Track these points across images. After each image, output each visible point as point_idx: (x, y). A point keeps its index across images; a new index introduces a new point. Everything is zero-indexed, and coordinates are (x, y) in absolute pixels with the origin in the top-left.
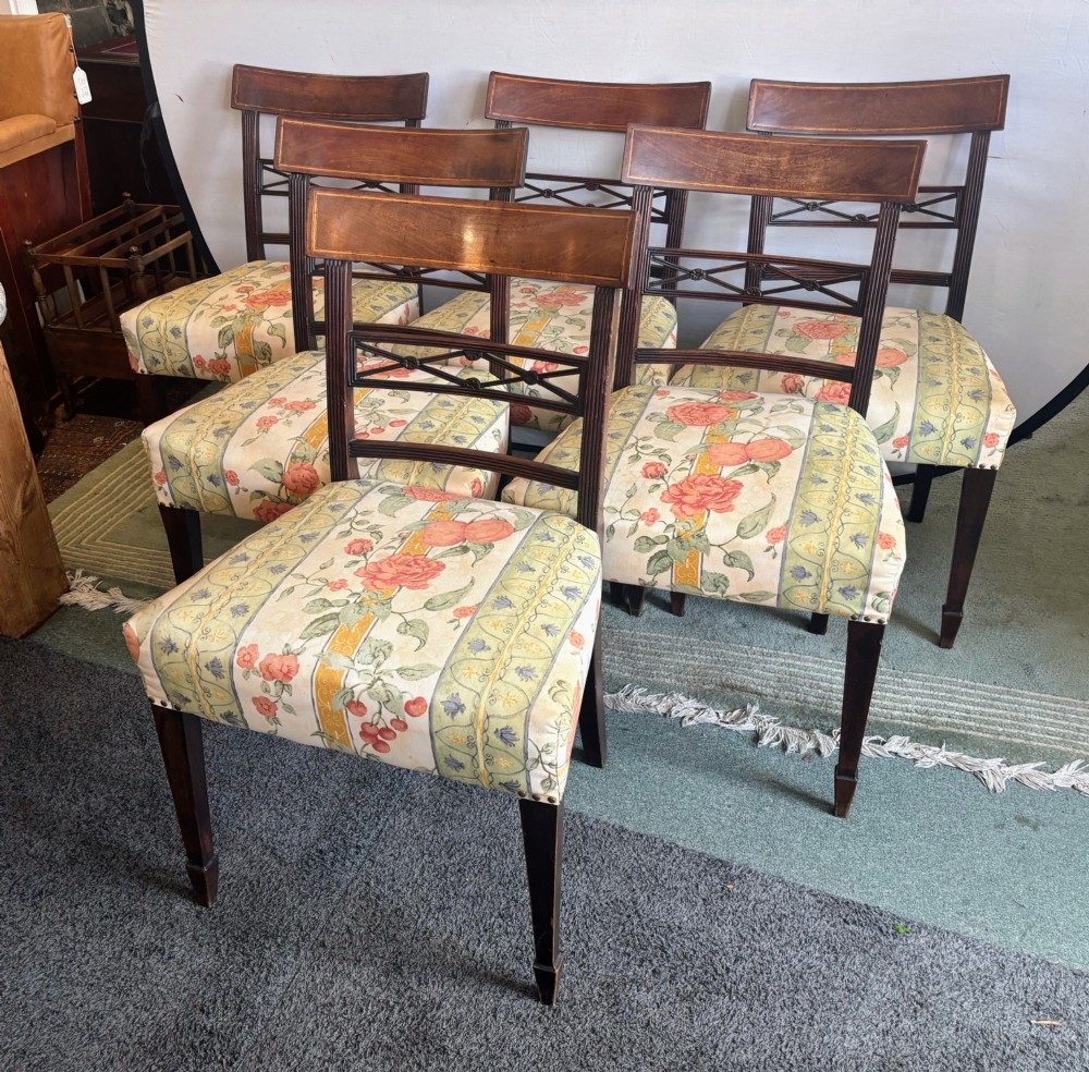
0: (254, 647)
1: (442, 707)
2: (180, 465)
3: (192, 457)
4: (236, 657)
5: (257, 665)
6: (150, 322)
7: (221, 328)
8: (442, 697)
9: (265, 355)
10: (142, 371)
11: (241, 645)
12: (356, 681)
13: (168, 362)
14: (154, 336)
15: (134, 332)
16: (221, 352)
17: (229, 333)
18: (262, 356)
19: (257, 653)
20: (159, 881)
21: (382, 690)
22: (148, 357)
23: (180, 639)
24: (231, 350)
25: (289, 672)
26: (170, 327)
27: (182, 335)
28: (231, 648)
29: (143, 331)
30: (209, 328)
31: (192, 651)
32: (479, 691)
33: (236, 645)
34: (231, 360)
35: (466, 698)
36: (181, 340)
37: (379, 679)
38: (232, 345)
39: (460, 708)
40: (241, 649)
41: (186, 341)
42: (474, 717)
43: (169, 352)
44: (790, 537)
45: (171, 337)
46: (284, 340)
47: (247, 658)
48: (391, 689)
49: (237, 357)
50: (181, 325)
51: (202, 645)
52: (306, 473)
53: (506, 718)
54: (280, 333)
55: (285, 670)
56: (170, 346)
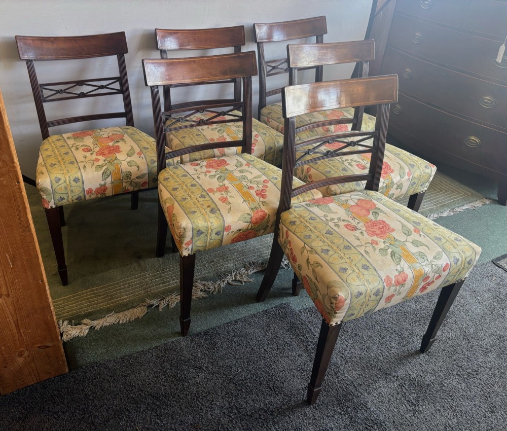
0: (387, 276)
1: (453, 263)
2: (202, 233)
3: (210, 227)
4: (385, 284)
5: (393, 283)
6: (59, 179)
7: (103, 171)
8: (452, 260)
9: (128, 177)
10: (51, 207)
11: (383, 279)
12: (427, 269)
13: (70, 197)
14: (63, 186)
15: (49, 187)
16: (103, 183)
17: (108, 172)
18: (127, 178)
19: (391, 278)
20: (287, 409)
21: (436, 267)
22: (57, 197)
23: (362, 289)
24: (109, 180)
25: (405, 279)
26: (72, 178)
27: (81, 180)
28: (381, 282)
29: (55, 185)
30: (96, 173)
31: (369, 291)
32: (457, 251)
33: (382, 280)
34: (109, 185)
35: (458, 256)
36: (80, 183)
37: (432, 265)
38: (110, 178)
39: (458, 260)
40: (385, 280)
41: (83, 183)
42: (462, 260)
43: (72, 192)
44: (412, 173)
45: (74, 184)
46: (138, 167)
47: (389, 282)
48: (438, 265)
49: (112, 183)
50: (79, 175)
51: (371, 287)
52: (261, 214)
53: (470, 256)
54: (135, 164)
55: (404, 279)
56: (73, 188)
